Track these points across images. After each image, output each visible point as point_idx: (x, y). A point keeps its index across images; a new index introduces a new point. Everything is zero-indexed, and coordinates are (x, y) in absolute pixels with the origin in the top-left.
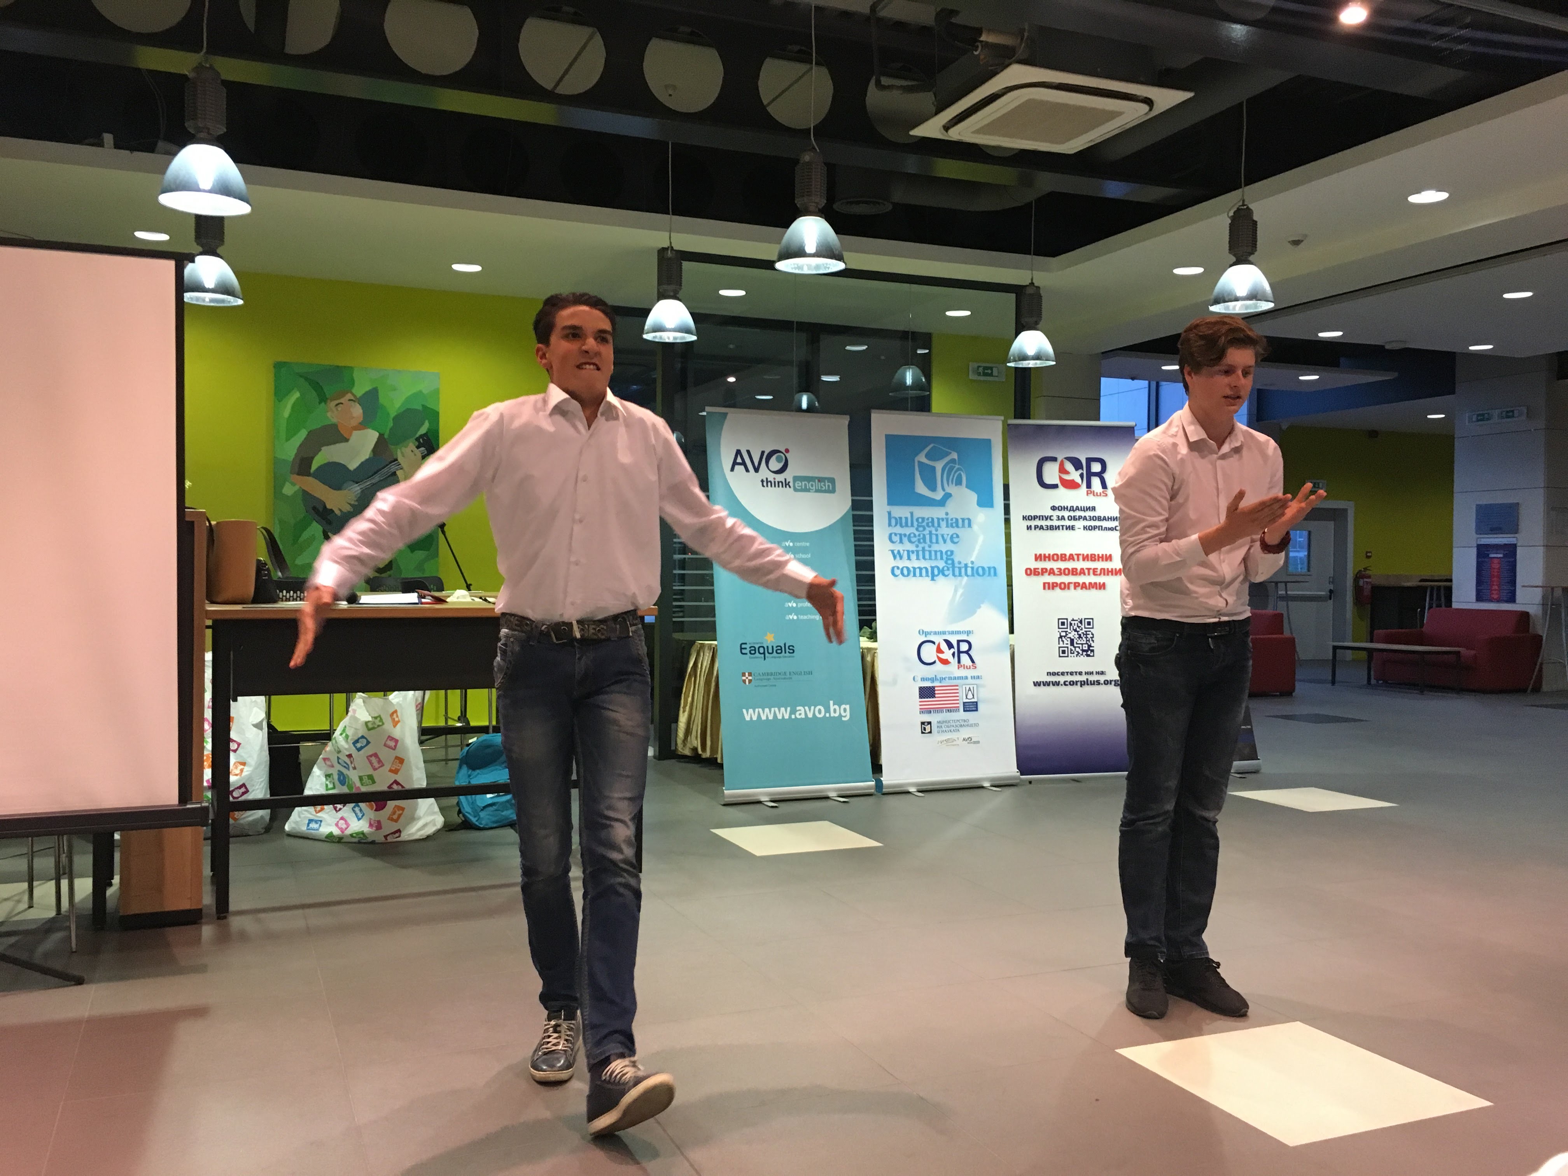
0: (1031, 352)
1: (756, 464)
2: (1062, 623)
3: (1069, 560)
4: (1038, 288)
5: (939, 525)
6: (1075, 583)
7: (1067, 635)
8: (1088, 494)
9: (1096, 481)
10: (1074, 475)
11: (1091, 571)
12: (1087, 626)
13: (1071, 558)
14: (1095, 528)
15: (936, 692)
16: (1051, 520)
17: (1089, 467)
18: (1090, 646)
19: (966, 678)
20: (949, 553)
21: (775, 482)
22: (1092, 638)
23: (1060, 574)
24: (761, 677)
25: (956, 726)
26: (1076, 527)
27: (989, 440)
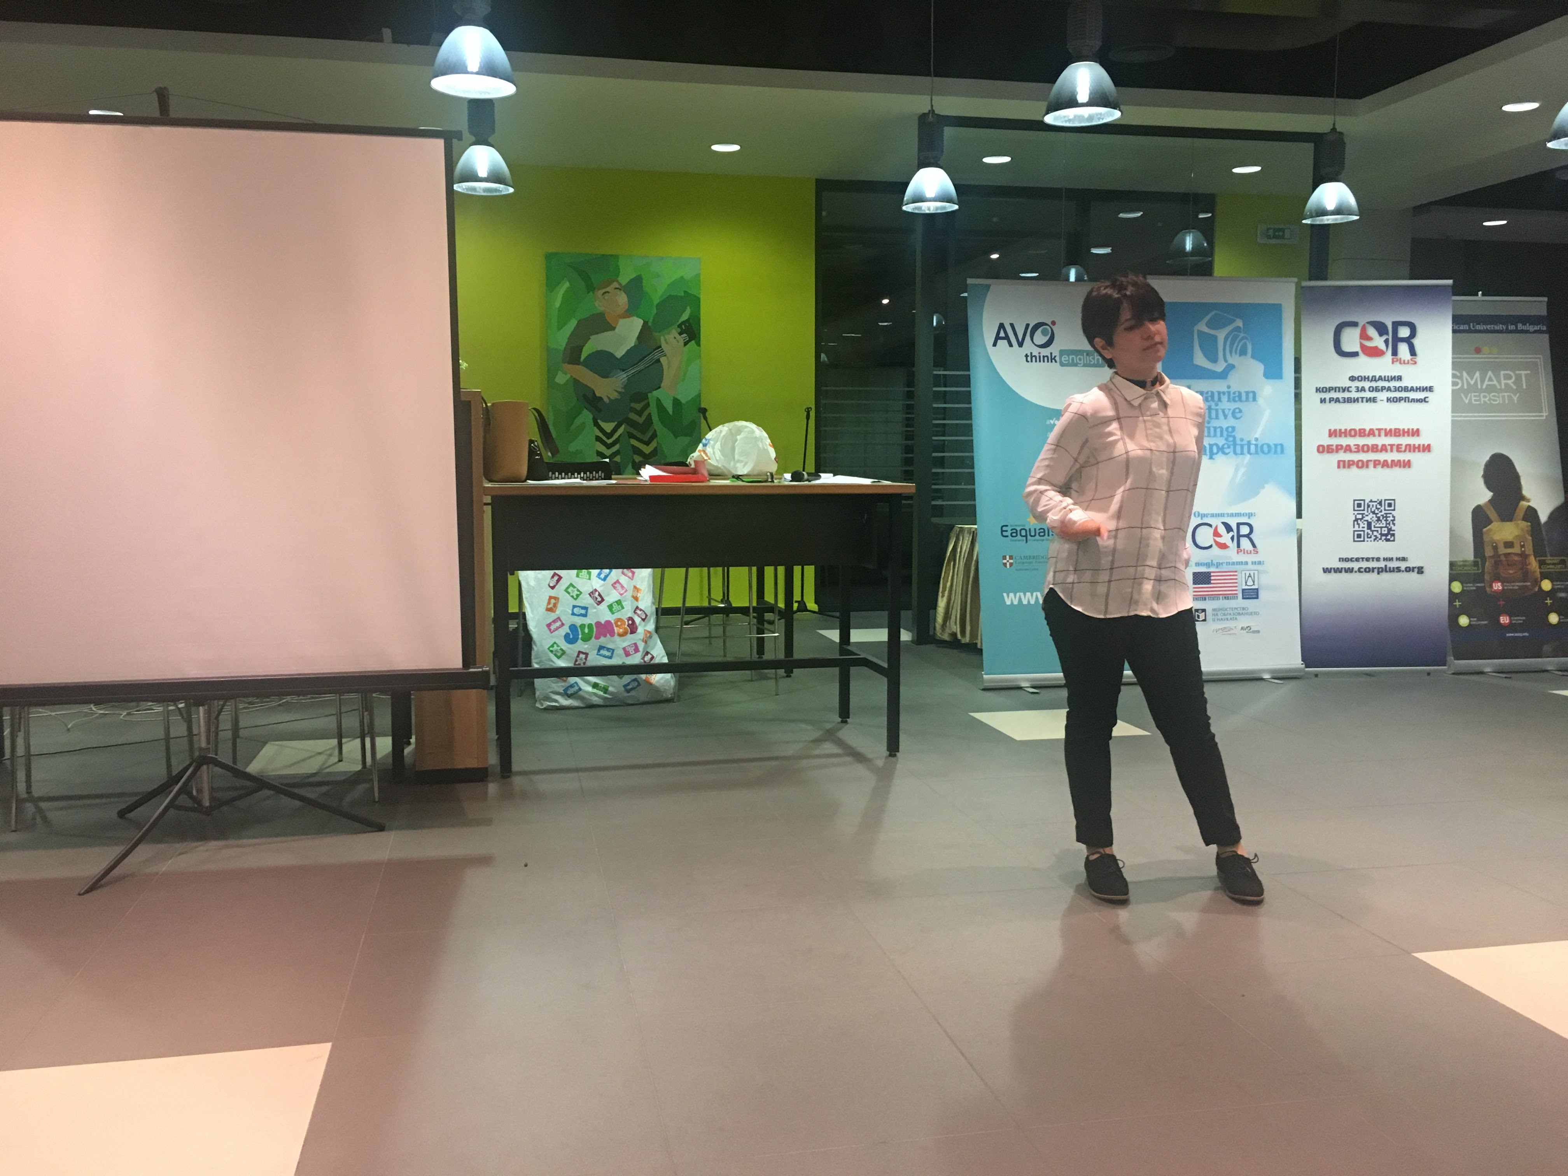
0: (1330, 206)
1: (1020, 340)
2: (1358, 504)
3: (1369, 435)
4: (1341, 133)
5: (1220, 400)
6: (1375, 461)
7: (1363, 517)
8: (1393, 363)
9: (1403, 348)
10: (1378, 342)
11: (1395, 448)
12: (1387, 508)
13: (1371, 433)
14: (1400, 399)
15: (1212, 578)
16: (1348, 391)
17: (1395, 332)
18: (1390, 530)
19: (1246, 563)
20: (1230, 429)
21: (1040, 357)
22: (1393, 521)
23: (1358, 451)
24: (1022, 561)
25: (1234, 614)
26: (1378, 399)
27: (1280, 305)
